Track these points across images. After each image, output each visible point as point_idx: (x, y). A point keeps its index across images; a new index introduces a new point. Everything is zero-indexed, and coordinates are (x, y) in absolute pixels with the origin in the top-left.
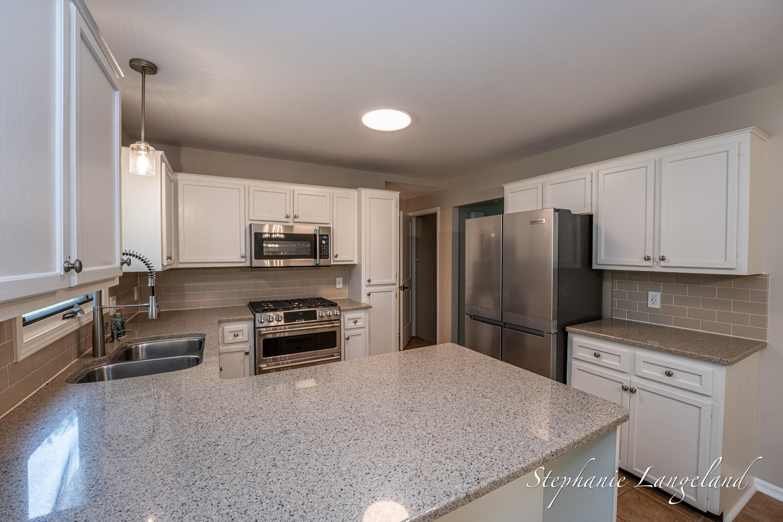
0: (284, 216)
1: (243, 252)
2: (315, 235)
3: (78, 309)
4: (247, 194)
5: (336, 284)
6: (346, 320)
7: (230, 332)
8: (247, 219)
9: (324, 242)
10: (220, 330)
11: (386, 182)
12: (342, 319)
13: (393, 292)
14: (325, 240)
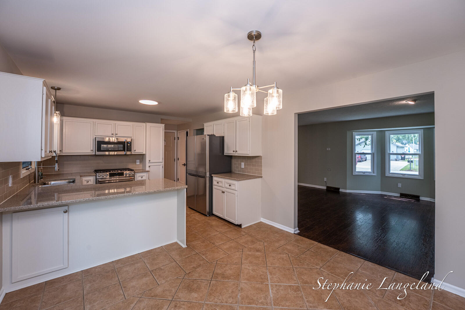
0: (111, 134)
1: (92, 149)
2: (125, 142)
3: (30, 167)
4: (94, 124)
5: (136, 163)
6: (138, 176)
7: (85, 180)
8: (94, 135)
9: (129, 145)
10: (81, 179)
11: (161, 119)
12: (136, 176)
13: (161, 166)
14: (129, 144)
